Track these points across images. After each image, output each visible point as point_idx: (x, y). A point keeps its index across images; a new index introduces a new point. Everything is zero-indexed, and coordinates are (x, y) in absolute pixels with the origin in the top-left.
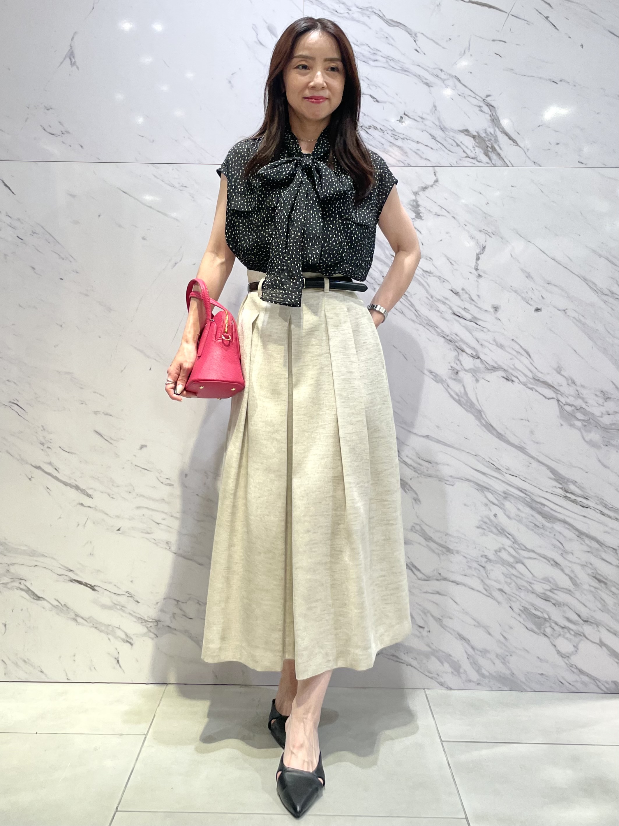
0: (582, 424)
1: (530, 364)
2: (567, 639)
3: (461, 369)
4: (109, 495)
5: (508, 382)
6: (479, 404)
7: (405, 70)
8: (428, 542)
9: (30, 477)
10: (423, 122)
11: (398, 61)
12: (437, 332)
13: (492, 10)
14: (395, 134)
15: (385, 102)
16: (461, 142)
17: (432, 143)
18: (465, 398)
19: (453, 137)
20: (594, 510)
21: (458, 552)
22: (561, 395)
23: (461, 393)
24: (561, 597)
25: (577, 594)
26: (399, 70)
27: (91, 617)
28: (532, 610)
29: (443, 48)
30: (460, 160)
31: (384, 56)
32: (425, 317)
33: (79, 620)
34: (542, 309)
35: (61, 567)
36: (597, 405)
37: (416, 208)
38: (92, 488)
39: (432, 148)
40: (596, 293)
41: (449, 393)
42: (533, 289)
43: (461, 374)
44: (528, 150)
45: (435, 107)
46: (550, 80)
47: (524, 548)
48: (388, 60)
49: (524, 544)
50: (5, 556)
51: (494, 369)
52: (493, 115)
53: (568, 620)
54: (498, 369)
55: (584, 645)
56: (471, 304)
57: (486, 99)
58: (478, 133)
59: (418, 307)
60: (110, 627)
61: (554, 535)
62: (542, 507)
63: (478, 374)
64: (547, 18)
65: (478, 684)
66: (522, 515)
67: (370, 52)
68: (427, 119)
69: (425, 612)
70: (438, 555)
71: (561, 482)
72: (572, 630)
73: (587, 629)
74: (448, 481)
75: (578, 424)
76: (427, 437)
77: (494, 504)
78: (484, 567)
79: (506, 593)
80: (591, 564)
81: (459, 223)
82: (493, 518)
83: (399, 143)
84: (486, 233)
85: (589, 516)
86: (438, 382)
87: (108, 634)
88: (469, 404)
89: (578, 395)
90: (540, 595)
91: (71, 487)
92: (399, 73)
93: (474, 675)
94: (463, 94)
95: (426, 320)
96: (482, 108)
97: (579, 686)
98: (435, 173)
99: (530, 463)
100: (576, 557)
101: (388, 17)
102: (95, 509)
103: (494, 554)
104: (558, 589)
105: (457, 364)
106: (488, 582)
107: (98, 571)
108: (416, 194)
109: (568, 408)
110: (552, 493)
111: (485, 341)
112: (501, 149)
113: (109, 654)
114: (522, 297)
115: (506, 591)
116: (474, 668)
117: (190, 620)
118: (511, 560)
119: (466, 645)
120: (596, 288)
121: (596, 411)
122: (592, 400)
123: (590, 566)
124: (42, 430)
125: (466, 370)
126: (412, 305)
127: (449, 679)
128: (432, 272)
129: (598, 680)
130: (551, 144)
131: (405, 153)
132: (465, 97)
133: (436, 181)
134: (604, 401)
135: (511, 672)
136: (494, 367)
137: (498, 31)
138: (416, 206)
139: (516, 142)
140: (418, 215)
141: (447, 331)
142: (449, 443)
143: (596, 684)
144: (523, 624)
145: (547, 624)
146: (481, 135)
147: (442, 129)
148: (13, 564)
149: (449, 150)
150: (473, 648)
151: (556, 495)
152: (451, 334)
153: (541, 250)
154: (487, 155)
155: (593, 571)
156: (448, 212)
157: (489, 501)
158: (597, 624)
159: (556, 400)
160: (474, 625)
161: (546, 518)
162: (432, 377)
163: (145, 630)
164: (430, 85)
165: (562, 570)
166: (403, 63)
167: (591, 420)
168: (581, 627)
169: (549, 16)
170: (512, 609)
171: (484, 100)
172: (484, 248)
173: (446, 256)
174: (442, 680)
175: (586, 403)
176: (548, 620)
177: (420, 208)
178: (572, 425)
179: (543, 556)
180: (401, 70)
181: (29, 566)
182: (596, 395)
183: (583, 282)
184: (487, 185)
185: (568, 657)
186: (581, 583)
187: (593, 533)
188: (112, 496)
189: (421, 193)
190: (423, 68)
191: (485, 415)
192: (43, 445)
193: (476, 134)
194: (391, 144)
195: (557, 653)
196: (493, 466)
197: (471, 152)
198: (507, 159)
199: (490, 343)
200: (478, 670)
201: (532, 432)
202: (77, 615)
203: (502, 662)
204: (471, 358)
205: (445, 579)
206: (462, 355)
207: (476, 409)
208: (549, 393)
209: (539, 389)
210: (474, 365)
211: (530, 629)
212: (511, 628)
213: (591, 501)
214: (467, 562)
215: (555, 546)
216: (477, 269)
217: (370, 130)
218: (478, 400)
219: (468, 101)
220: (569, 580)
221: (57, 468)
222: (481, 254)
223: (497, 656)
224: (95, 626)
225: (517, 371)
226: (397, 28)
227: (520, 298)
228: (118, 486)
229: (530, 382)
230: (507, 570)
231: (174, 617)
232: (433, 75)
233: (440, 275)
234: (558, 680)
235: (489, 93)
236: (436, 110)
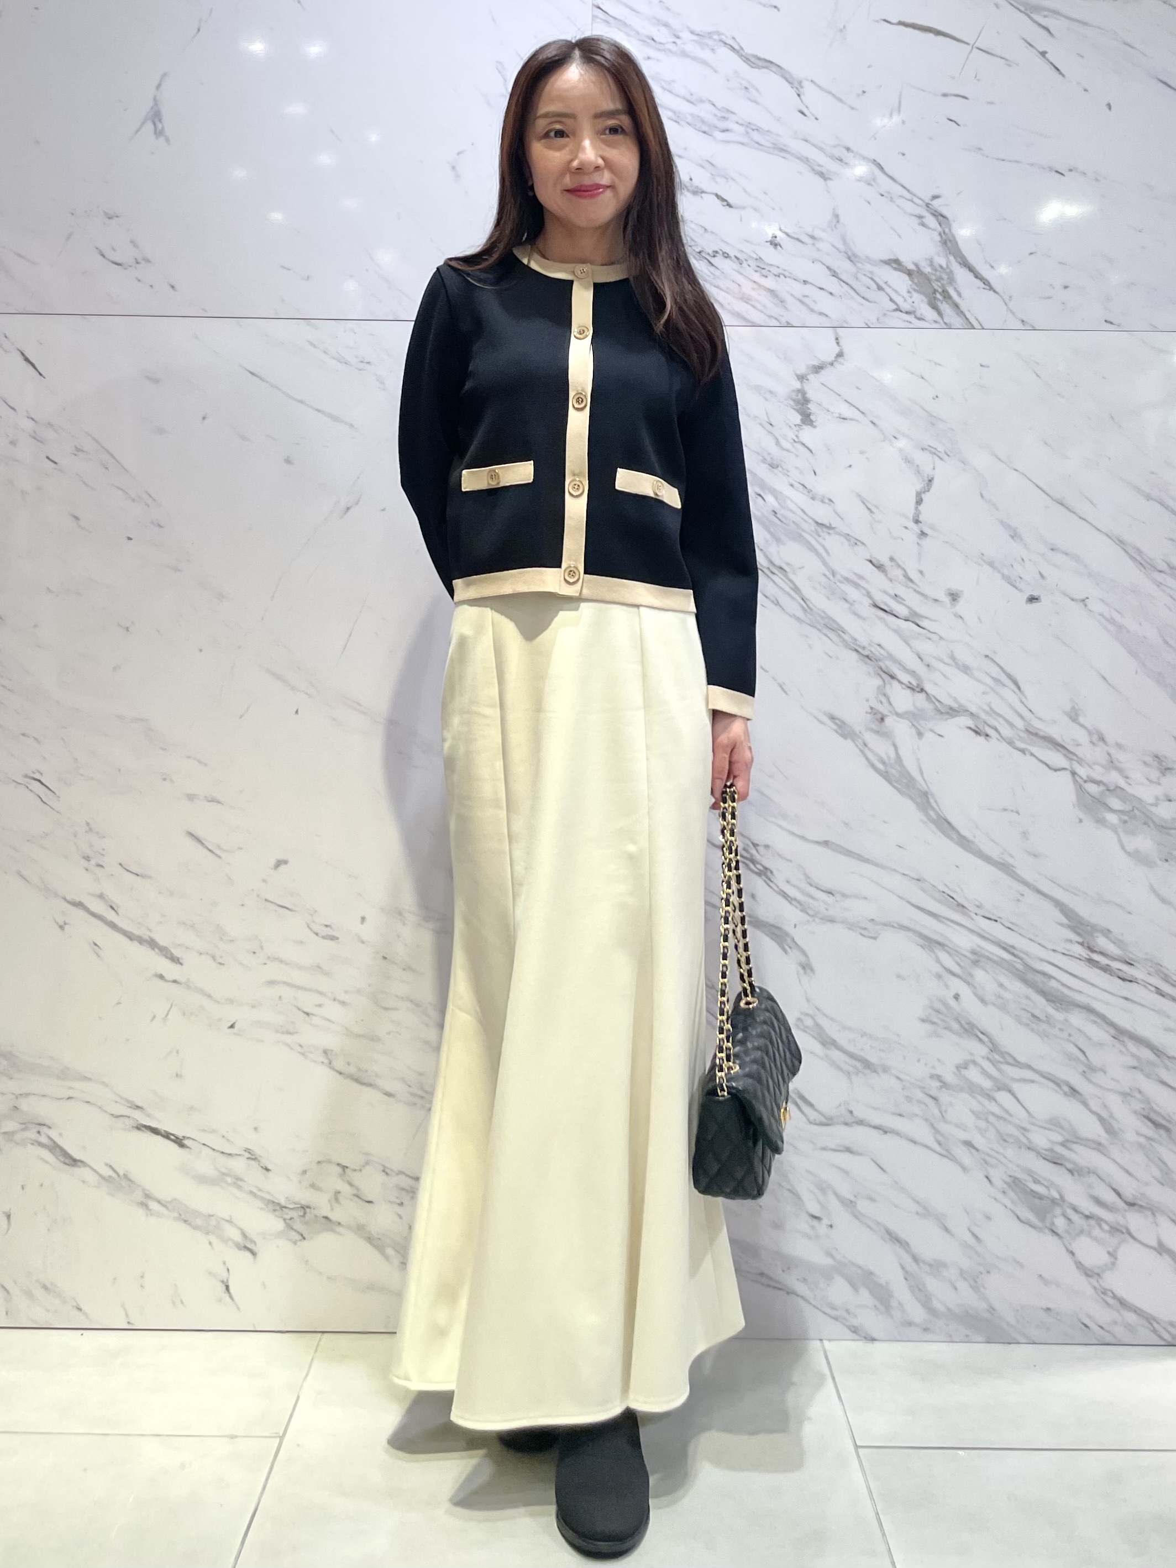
0: (1120, 819)
1: (1022, 705)
2: (1095, 1239)
3: (890, 712)
4: (214, 958)
5: (978, 736)
6: (925, 780)
7: (781, 150)
8: (828, 1049)
9: (63, 924)
10: (814, 244)
11: (768, 131)
12: (844, 640)
13: (940, 38)
14: (763, 267)
15: (743, 208)
16: (886, 283)
17: (832, 284)
18: (899, 769)
19: (871, 272)
20: (1145, 986)
21: (886, 1069)
22: (1078, 762)
23: (889, 758)
24: (1084, 1156)
25: (1115, 1152)
26: (769, 147)
27: (175, 1199)
28: (1027, 1183)
29: (853, 108)
30: (885, 314)
31: (740, 122)
32: (820, 612)
33: (153, 1205)
34: (1042, 597)
35: (118, 1099)
36: (1148, 783)
37: (802, 405)
38: (179, 945)
39: (831, 294)
40: (1140, 566)
41: (867, 759)
42: (1023, 560)
43: (888, 721)
44: (1010, 297)
45: (837, 216)
46: (1051, 169)
47: (1011, 1061)
48: (750, 131)
49: (1012, 1053)
50: (11, 1078)
51: (952, 712)
52: (944, 232)
53: (1098, 1202)
54: (959, 712)
55: (1130, 1253)
56: (907, 586)
57: (931, 203)
58: (916, 265)
59: (806, 590)
60: (213, 1218)
61: (1070, 1035)
62: (1045, 980)
63: (922, 722)
64: (1043, 54)
65: (926, 1330)
66: (1007, 995)
67: (715, 115)
68: (821, 239)
69: (823, 1188)
70: (848, 1074)
71: (1080, 931)
72: (1106, 1222)
73: (1135, 1221)
74: (865, 929)
75: (1112, 818)
76: (826, 843)
77: (954, 974)
78: (935, 1099)
79: (977, 1150)
80: (1140, 1092)
81: (883, 434)
82: (952, 1002)
83: (770, 283)
84: (935, 454)
85: (1135, 999)
86: (844, 736)
87: (207, 1233)
88: (905, 781)
89: (1112, 764)
90: (1044, 1152)
91: (140, 943)
92: (770, 153)
93: (918, 1313)
94: (888, 193)
95: (822, 618)
96: (924, 220)
97: (1119, 1331)
98: (837, 339)
99: (1023, 895)
100: (1112, 1079)
101: (749, 50)
102: (188, 985)
103: (954, 1074)
104: (1075, 1140)
105: (881, 702)
106: (942, 1127)
107: (191, 1108)
108: (803, 378)
109: (1092, 788)
110: (1064, 954)
111: (934, 657)
112: (959, 295)
113: (210, 1273)
114: (1003, 575)
115: (977, 1145)
116: (917, 1299)
117: (370, 1204)
118: (987, 1084)
119: (901, 1252)
120: (1143, 558)
121: (1147, 794)
122: (1137, 774)
123: (1138, 1096)
124: (86, 832)
125: (898, 715)
126: (796, 589)
127: (870, 1320)
128: (833, 526)
129: (1154, 1319)
130: (1054, 288)
131: (782, 302)
132: (891, 198)
133: (840, 355)
134: (1161, 775)
135: (991, 1307)
136: (951, 708)
137: (953, 78)
138: (802, 401)
139: (989, 283)
140: (807, 419)
141: (863, 640)
142: (867, 857)
143: (1152, 1329)
144: (1011, 1210)
145: (1058, 1211)
146: (921, 268)
147: (849, 258)
148: (27, 1095)
149: (863, 298)
150: (915, 1259)
151: (1071, 956)
152: (869, 644)
153: (1038, 487)
154: (934, 307)
155: (1142, 1106)
156: (863, 413)
157: (945, 968)
158: (1152, 1209)
159: (1069, 772)
160: (917, 1213)
161: (1053, 1002)
162: (836, 727)
163: (280, 1225)
164: (826, 176)
165: (1085, 1104)
166: (778, 135)
167: (1136, 811)
168: (1124, 1217)
169: (1047, 50)
170: (990, 1181)
171: (928, 205)
172: (931, 480)
173: (859, 496)
174: (855, 1322)
175: (1127, 777)
176: (1060, 1202)
177: (808, 406)
178: (1101, 822)
179: (1049, 1076)
180: (774, 148)
181: (56, 1098)
182: (1145, 763)
183: (1118, 547)
184: (936, 364)
185: (1099, 1275)
186: (1120, 1130)
187: (1144, 1031)
188: (219, 960)
189: (811, 377)
190: (815, 146)
191: (936, 802)
192: (89, 861)
193: (912, 267)
194: (755, 286)
195: (1078, 1267)
196: (952, 900)
197: (905, 300)
198: (972, 315)
199: (944, 663)
200: (926, 1301)
201: (1025, 835)
202: (148, 1196)
203: (971, 1286)
204: (908, 692)
205: (861, 1122)
206: (891, 686)
207: (920, 790)
208: (1057, 759)
209: (1034, 750)
210: (914, 705)
211: (1023, 1218)
212: (989, 1218)
213: (1137, 967)
214: (903, 1089)
215: (1070, 1057)
216: (917, 521)
217: (716, 258)
218: (921, 773)
219: (898, 206)
220: (1098, 1123)
221: (115, 908)
222: (924, 492)
223: (962, 1273)
224: (183, 1217)
225: (998, 718)
226: (765, 70)
227: (999, 575)
228: (231, 941)
229: (1019, 736)
230: (979, 1102)
231: (337, 1200)
232: (832, 157)
233: (850, 534)
234: (1079, 1320)
235: (936, 192)
236: (838, 222)
